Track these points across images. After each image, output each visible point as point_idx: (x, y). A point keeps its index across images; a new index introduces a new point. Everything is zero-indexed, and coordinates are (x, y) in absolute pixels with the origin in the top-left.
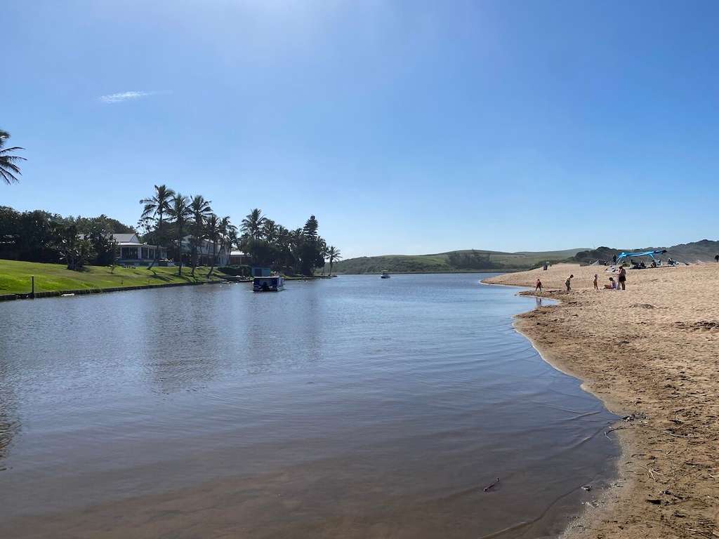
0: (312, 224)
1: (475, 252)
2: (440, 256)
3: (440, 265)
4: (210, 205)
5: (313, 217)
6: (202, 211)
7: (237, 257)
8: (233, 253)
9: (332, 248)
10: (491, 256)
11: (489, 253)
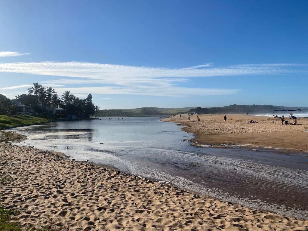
0: (90, 97)
1: (152, 108)
2: (137, 109)
3: (138, 113)
4: (55, 91)
5: (90, 94)
6: (52, 93)
7: (59, 111)
8: (58, 109)
9: (96, 107)
10: (158, 110)
11: (157, 109)
